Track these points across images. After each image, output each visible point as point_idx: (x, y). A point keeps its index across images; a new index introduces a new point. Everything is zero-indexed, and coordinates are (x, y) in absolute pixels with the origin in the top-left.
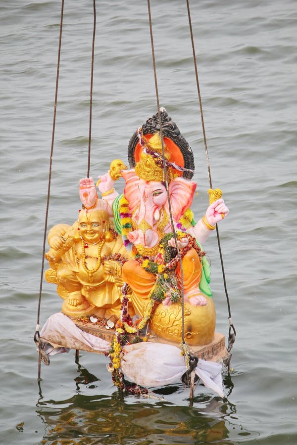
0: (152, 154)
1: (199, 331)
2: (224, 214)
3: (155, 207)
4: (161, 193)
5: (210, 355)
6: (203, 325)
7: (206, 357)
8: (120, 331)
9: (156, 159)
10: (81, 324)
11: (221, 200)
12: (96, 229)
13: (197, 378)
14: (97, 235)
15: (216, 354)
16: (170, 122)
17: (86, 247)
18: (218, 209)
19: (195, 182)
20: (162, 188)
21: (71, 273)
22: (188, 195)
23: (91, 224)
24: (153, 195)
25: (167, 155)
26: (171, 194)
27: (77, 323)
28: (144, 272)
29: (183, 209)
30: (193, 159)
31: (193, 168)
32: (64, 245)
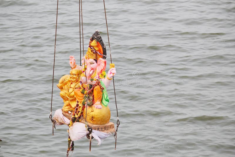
0: (90, 47)
1: (96, 119)
2: (114, 74)
3: (91, 69)
4: (93, 63)
5: (103, 130)
6: (98, 116)
7: (100, 130)
8: (73, 116)
9: (92, 50)
10: (64, 113)
11: (114, 68)
12: (75, 76)
13: (92, 137)
14: (75, 80)
15: (107, 130)
16: (99, 36)
17: (71, 84)
18: (112, 72)
19: (106, 60)
20: (94, 62)
21: (64, 93)
22: (104, 66)
23: (73, 74)
24: (90, 64)
25: (97, 49)
26: (99, 65)
27: (63, 113)
28: (80, 93)
29: (102, 70)
30: (106, 51)
31: (106, 55)
32: (64, 82)
